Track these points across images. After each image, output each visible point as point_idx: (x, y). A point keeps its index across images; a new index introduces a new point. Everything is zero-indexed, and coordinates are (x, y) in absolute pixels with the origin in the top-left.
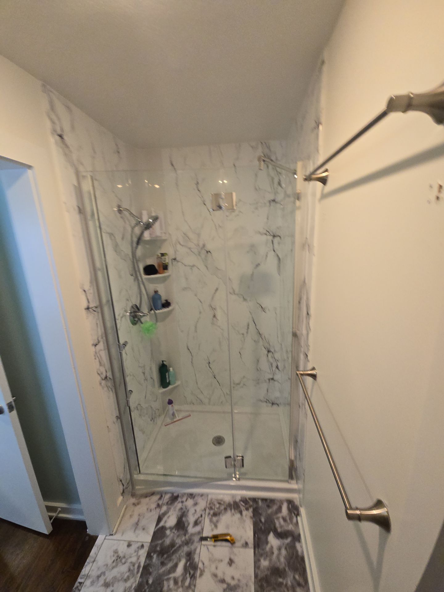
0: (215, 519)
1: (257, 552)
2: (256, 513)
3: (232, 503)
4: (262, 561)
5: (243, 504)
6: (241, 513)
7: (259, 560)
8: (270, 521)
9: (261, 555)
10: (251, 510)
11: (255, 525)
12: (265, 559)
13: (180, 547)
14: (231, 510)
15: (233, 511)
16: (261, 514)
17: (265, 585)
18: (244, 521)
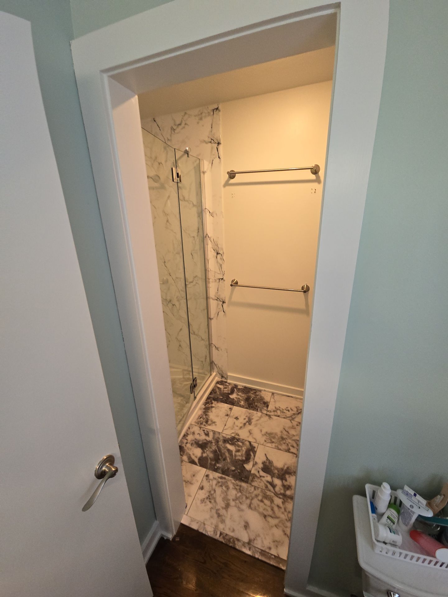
0: (209, 422)
1: (236, 405)
2: (216, 400)
3: (204, 410)
4: (241, 404)
5: (208, 404)
6: (212, 407)
7: (240, 405)
8: (223, 394)
9: (238, 403)
10: (213, 402)
11: (222, 402)
12: (241, 402)
13: (218, 447)
14: (208, 412)
15: (209, 411)
16: (218, 398)
17: (252, 406)
18: (218, 406)
